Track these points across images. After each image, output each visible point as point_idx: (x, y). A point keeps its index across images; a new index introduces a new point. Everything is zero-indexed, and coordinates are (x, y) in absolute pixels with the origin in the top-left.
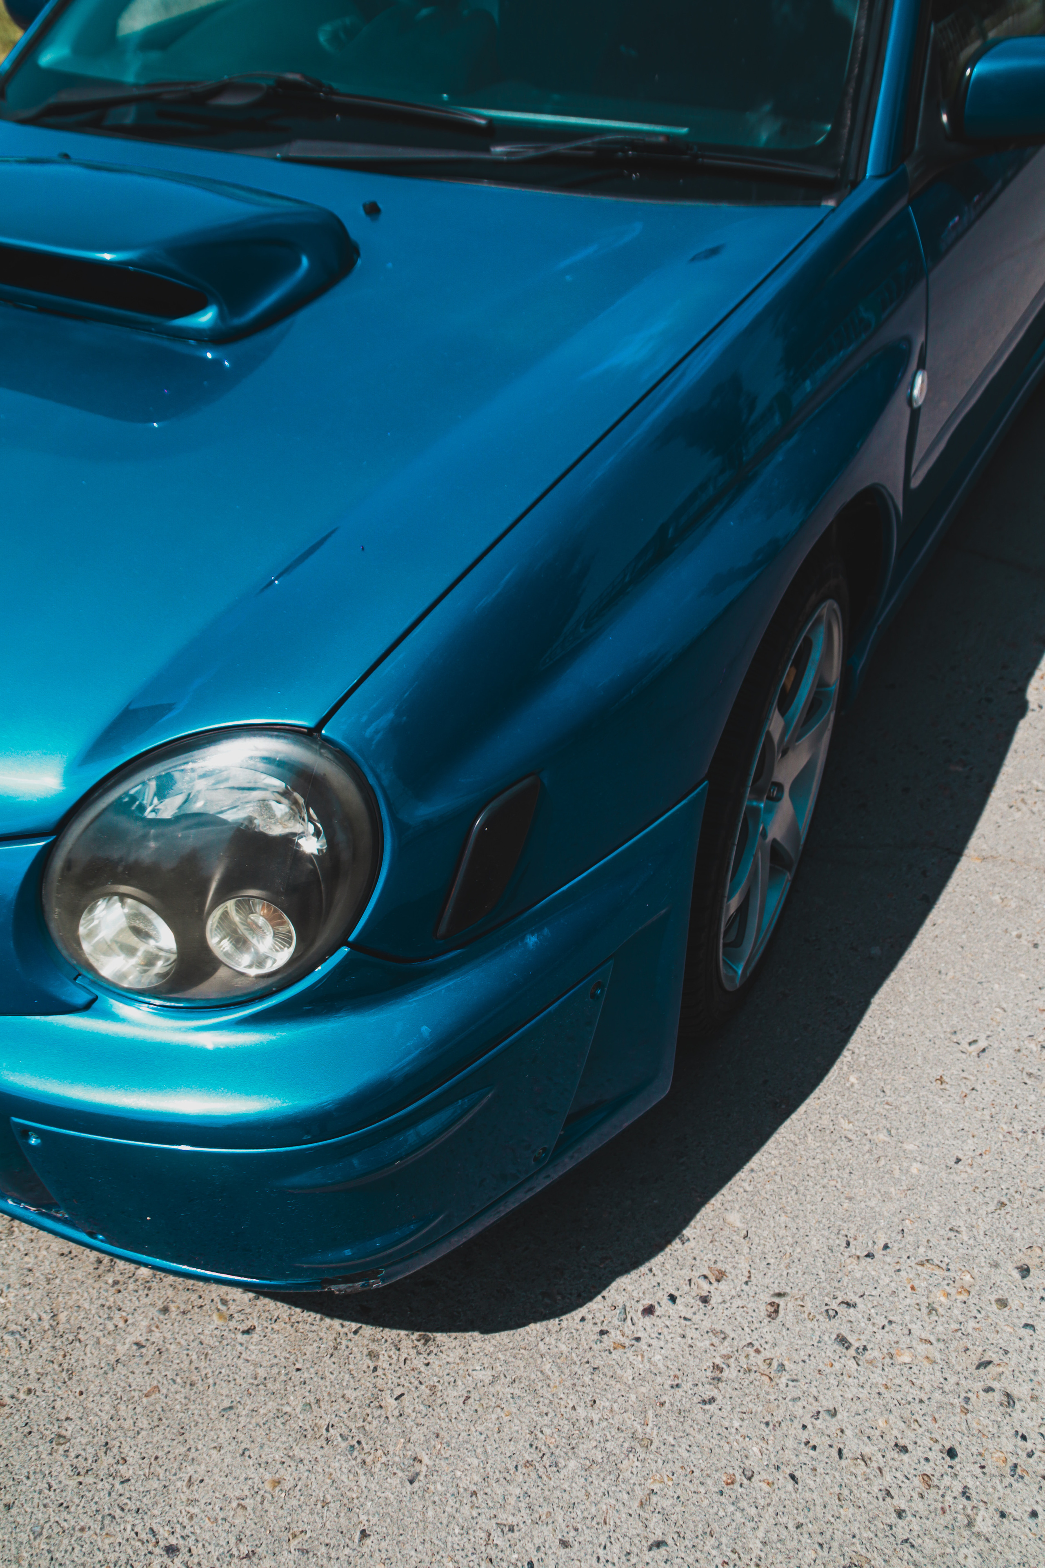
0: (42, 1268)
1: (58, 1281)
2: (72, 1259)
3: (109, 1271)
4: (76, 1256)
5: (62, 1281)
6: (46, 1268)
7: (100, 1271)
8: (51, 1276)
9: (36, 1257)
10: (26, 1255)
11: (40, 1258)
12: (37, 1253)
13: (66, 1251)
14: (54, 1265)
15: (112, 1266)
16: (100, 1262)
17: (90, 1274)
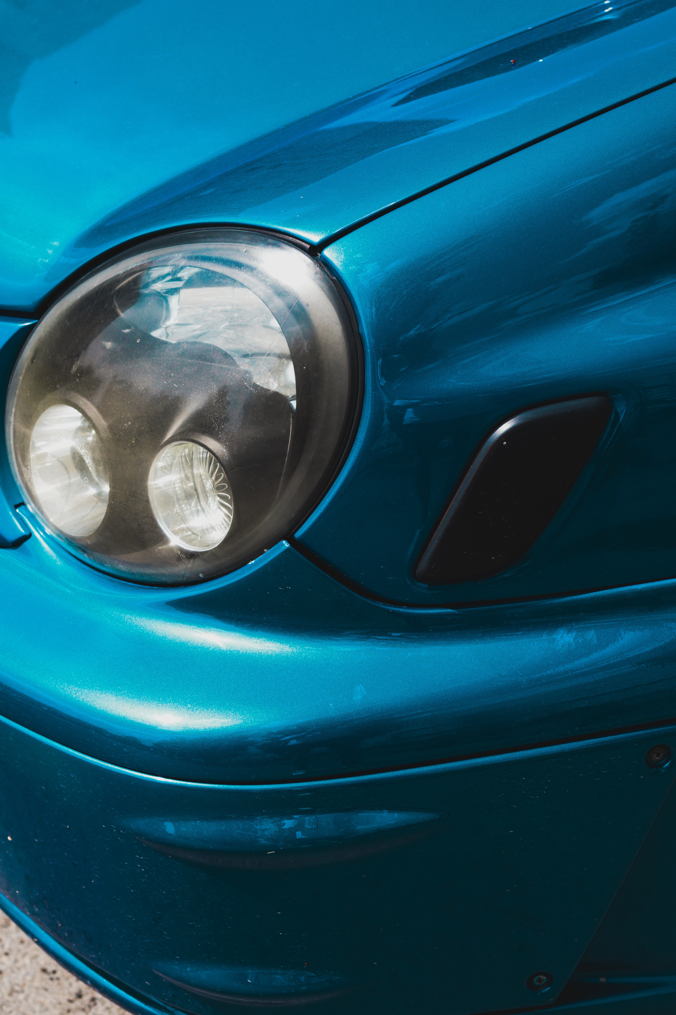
0: (13, 975)
1: (21, 997)
2: (52, 979)
3: (83, 1010)
4: (58, 979)
5: (26, 998)
6: (18, 978)
7: (72, 1006)
8: (17, 988)
9: (16, 961)
10: (7, 954)
11: (19, 964)
12: (19, 957)
13: (50, 969)
14: (29, 978)
15: (90, 1007)
16: (79, 996)
17: (60, 1003)
